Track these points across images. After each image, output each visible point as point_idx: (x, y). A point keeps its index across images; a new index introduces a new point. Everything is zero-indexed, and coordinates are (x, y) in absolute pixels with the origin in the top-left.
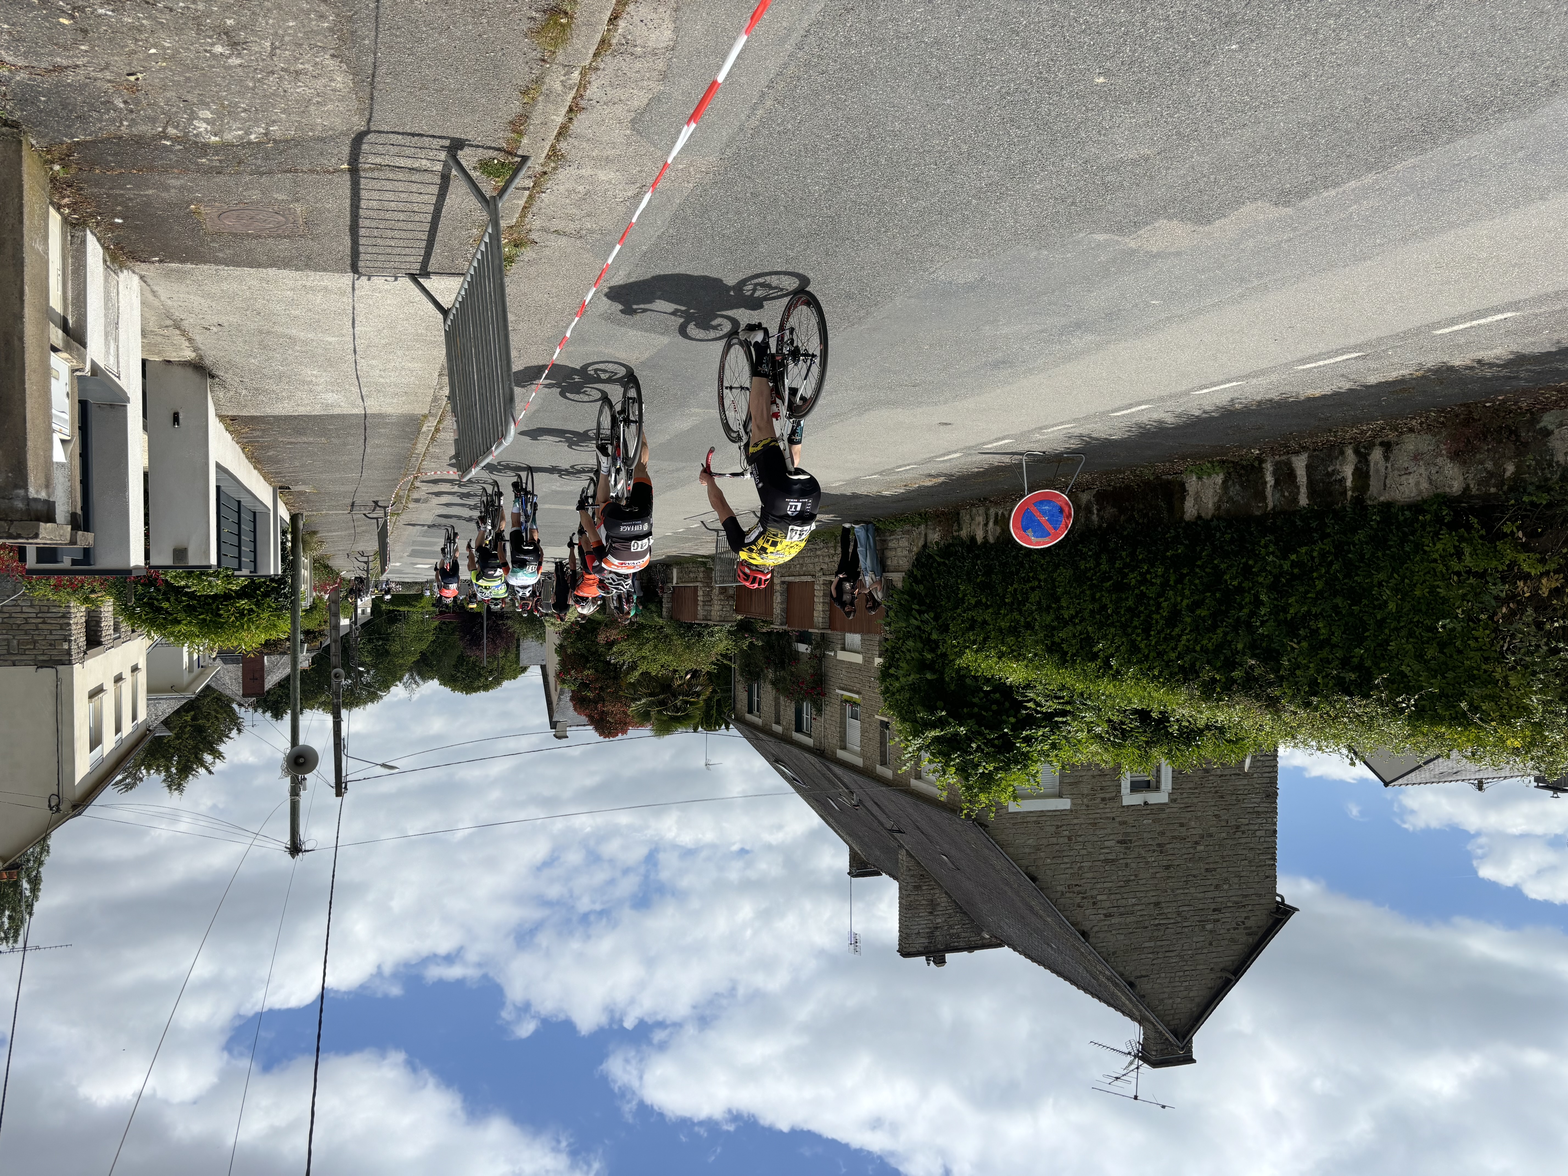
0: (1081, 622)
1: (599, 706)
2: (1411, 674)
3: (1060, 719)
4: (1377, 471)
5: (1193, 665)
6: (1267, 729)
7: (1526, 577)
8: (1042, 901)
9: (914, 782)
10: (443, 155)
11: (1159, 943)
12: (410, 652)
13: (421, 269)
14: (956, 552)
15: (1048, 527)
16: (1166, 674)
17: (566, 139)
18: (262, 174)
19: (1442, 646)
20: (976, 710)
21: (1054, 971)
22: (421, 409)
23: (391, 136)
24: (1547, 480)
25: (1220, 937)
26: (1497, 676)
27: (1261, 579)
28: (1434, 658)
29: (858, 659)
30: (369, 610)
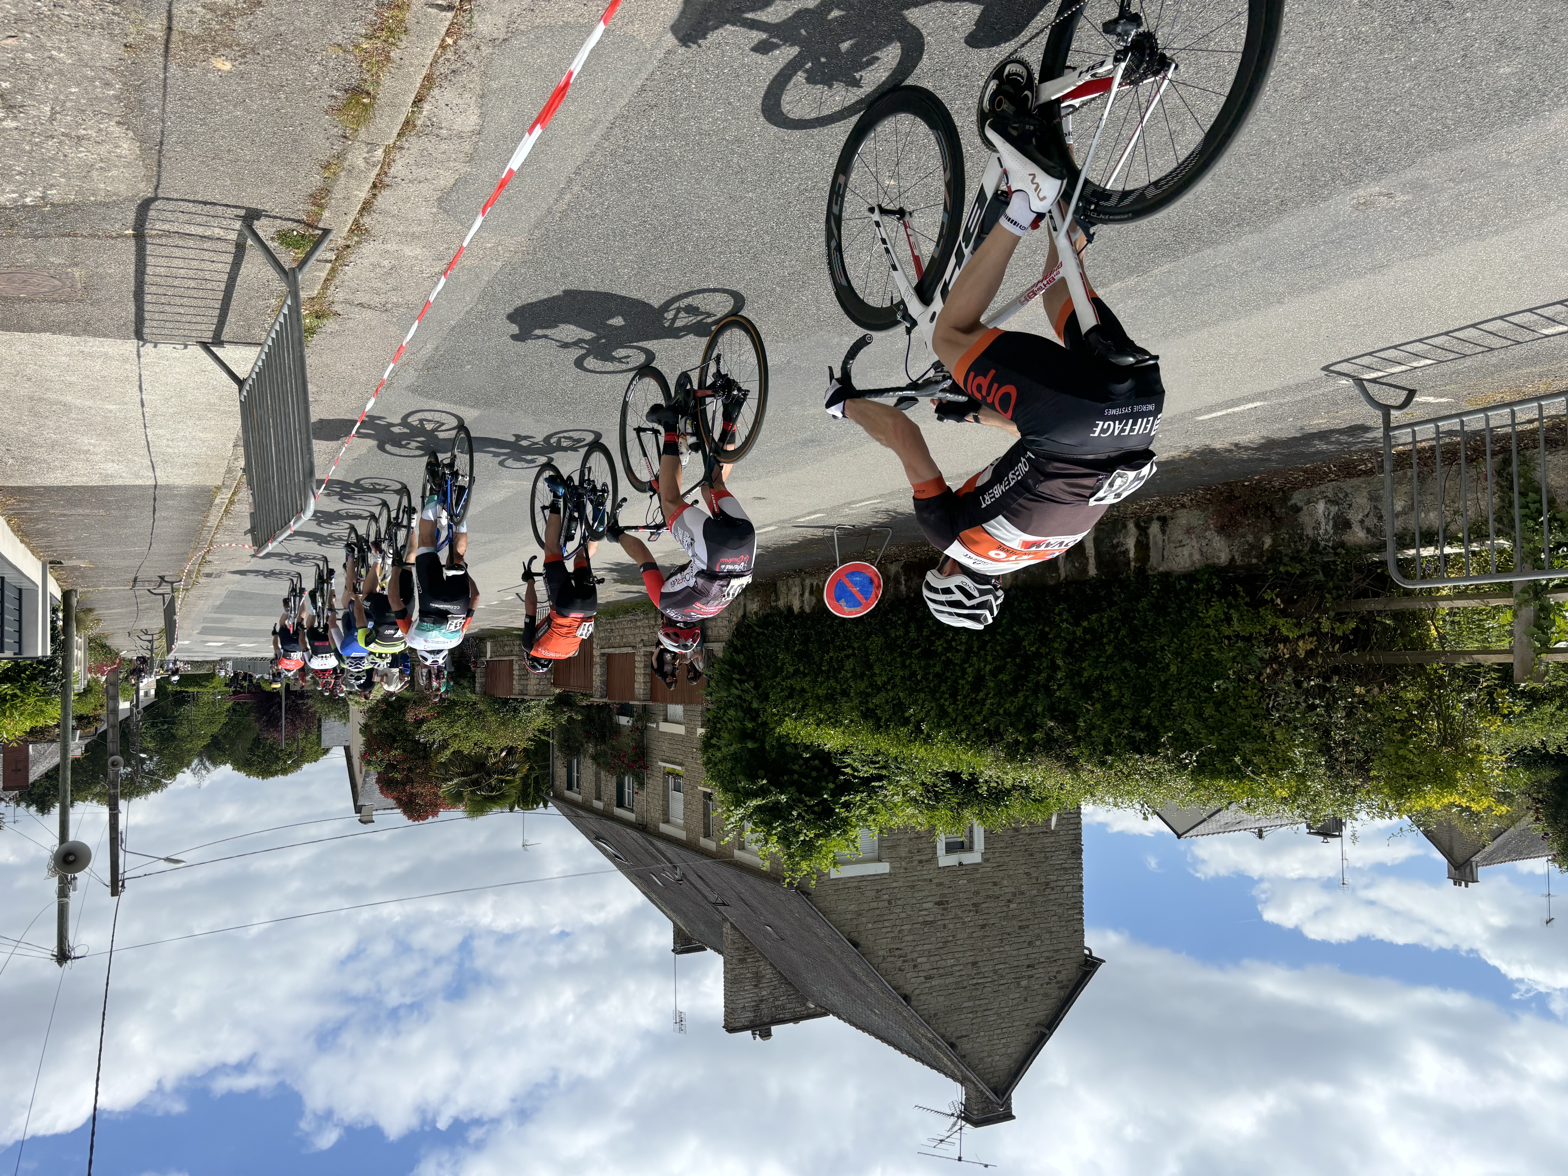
0: (893, 688)
1: (408, 788)
2: (1192, 732)
3: (877, 784)
4: (1156, 543)
5: (997, 727)
6: (1068, 787)
7: (1285, 640)
8: (864, 966)
9: (737, 853)
10: (238, 225)
11: (977, 1002)
12: (199, 736)
13: (213, 338)
14: (775, 622)
15: (859, 596)
16: (973, 737)
17: (369, 214)
18: (37, 237)
19: (1218, 704)
20: (796, 776)
21: (878, 1037)
22: (213, 480)
23: (181, 203)
24: (1298, 551)
25: (1034, 993)
26: (1265, 731)
27: (1056, 645)
28: (1212, 717)
29: (680, 730)
30: (153, 692)
